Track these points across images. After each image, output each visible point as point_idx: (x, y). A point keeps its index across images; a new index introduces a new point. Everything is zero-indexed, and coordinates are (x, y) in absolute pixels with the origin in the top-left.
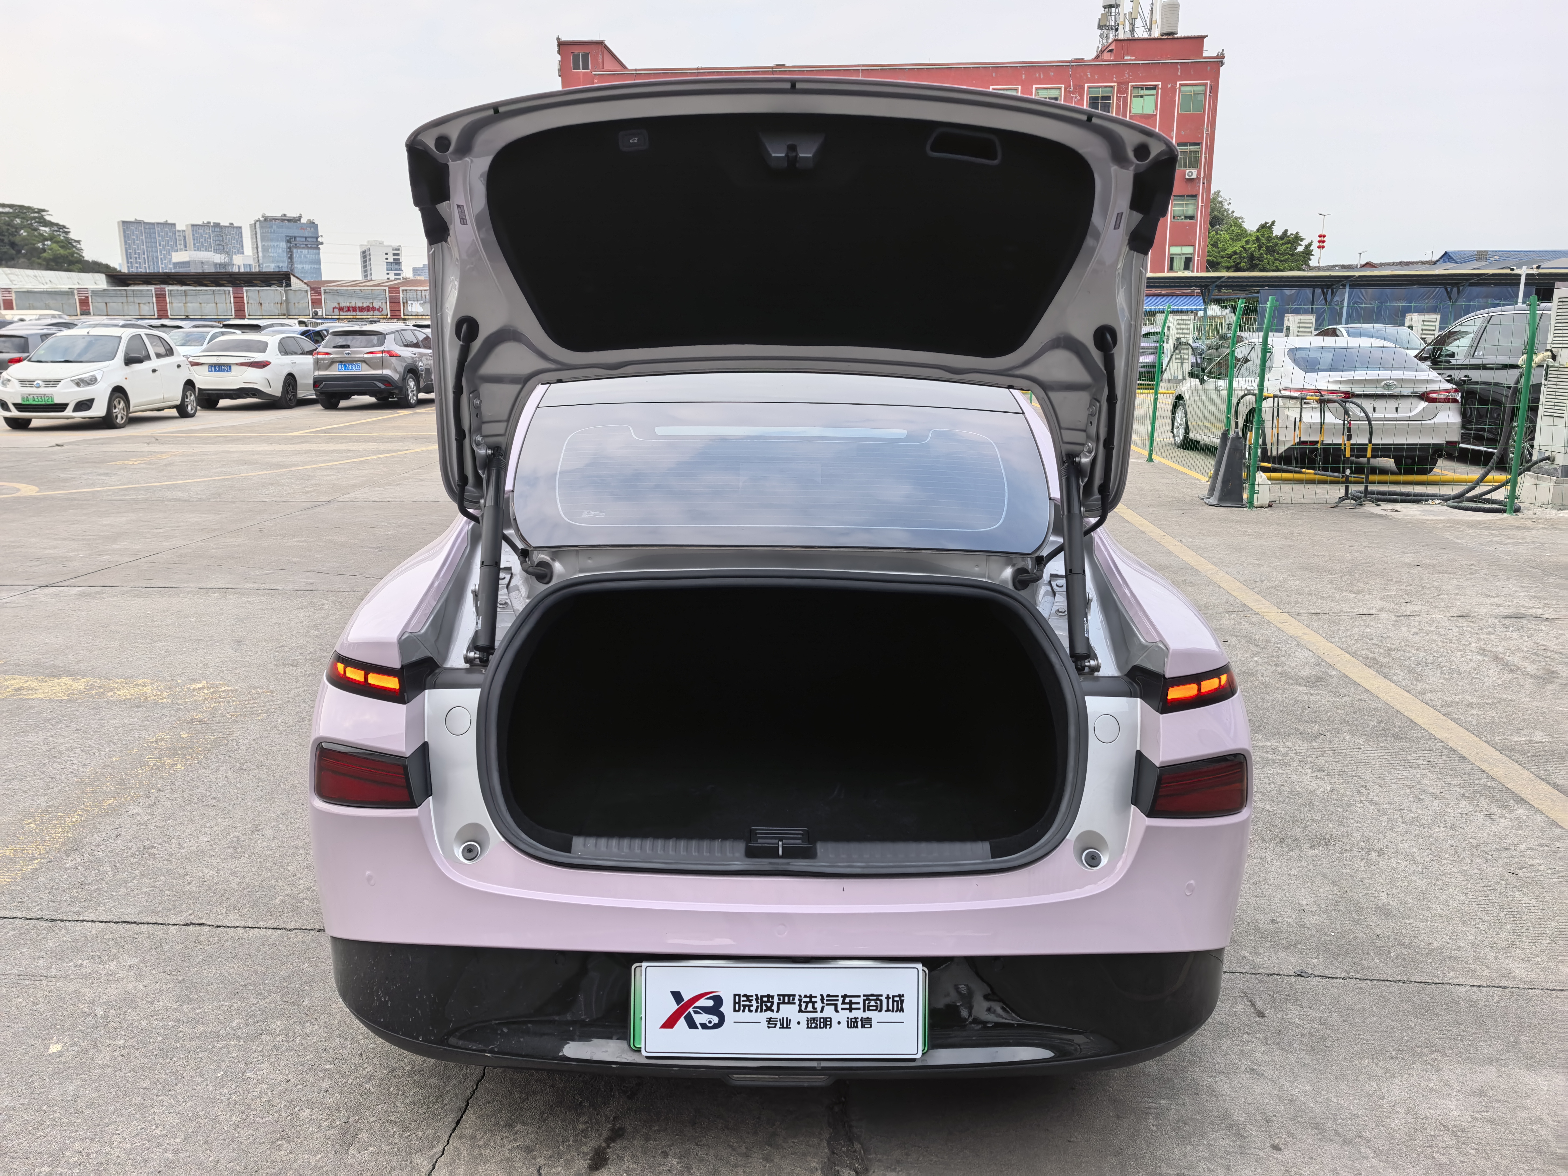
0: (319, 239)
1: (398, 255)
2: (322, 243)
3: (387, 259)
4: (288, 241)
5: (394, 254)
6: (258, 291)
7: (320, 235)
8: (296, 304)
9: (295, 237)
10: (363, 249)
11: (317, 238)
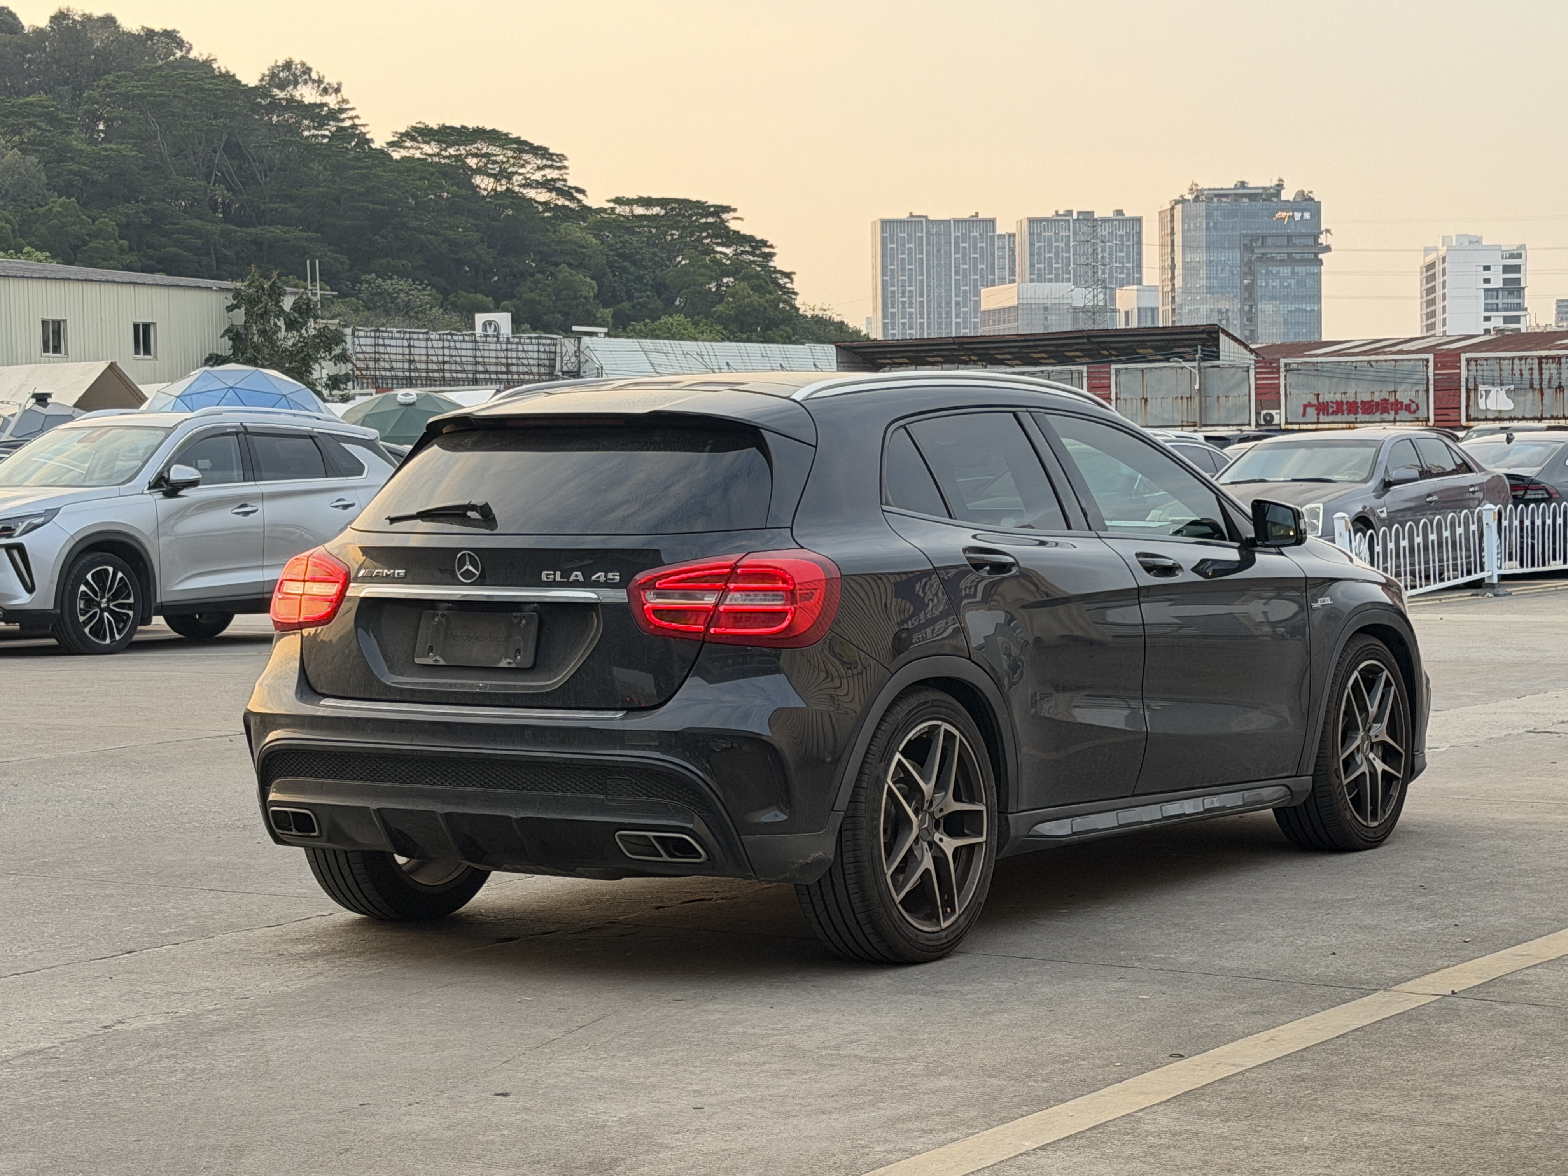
0: (1323, 239)
1: (1517, 269)
2: (1328, 249)
3: (1487, 281)
4: (1248, 248)
5: (1507, 269)
6: (1142, 370)
7: (1323, 228)
8: (1223, 400)
9: (1264, 238)
10: (1430, 259)
11: (1316, 237)
